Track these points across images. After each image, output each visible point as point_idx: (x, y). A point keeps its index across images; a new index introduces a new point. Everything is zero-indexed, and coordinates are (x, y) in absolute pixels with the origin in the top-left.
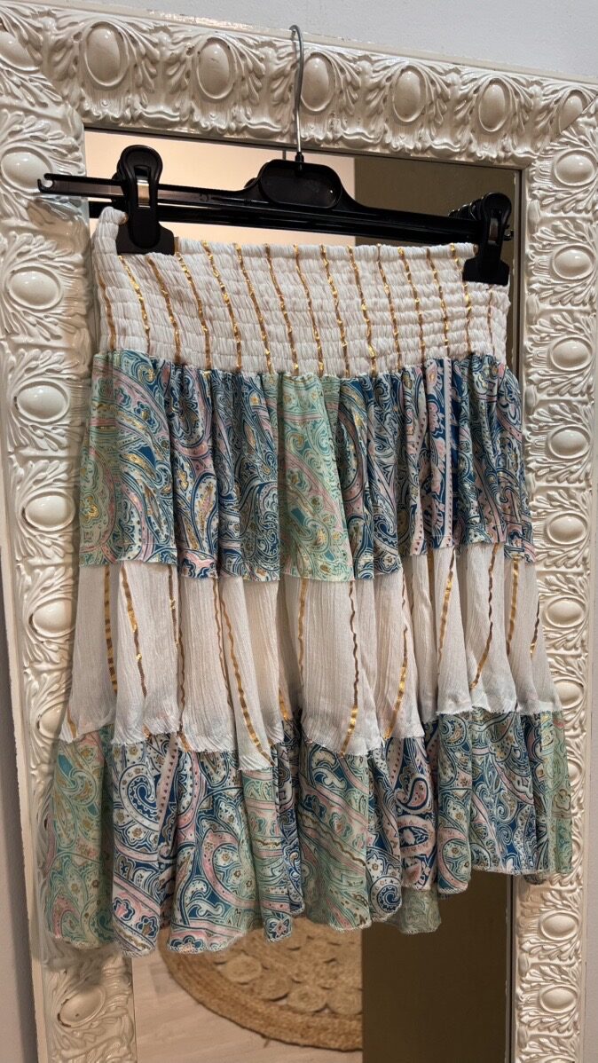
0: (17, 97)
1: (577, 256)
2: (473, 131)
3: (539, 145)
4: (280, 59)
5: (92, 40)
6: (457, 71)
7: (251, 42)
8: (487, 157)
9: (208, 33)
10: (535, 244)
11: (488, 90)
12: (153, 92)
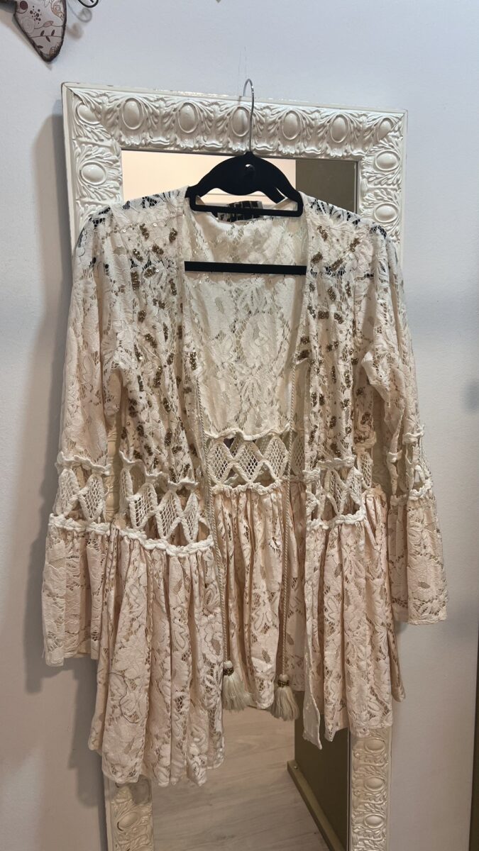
0: (89, 138)
1: (388, 210)
2: (328, 143)
3: (367, 148)
4: (221, 111)
5: (126, 107)
6: (318, 111)
7: (206, 103)
8: (336, 156)
9: (185, 100)
10: (364, 203)
11: (336, 121)
12: (156, 131)
